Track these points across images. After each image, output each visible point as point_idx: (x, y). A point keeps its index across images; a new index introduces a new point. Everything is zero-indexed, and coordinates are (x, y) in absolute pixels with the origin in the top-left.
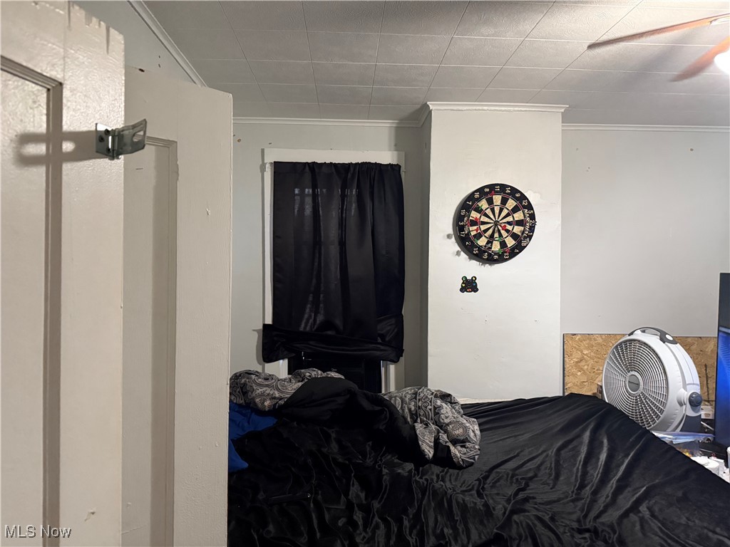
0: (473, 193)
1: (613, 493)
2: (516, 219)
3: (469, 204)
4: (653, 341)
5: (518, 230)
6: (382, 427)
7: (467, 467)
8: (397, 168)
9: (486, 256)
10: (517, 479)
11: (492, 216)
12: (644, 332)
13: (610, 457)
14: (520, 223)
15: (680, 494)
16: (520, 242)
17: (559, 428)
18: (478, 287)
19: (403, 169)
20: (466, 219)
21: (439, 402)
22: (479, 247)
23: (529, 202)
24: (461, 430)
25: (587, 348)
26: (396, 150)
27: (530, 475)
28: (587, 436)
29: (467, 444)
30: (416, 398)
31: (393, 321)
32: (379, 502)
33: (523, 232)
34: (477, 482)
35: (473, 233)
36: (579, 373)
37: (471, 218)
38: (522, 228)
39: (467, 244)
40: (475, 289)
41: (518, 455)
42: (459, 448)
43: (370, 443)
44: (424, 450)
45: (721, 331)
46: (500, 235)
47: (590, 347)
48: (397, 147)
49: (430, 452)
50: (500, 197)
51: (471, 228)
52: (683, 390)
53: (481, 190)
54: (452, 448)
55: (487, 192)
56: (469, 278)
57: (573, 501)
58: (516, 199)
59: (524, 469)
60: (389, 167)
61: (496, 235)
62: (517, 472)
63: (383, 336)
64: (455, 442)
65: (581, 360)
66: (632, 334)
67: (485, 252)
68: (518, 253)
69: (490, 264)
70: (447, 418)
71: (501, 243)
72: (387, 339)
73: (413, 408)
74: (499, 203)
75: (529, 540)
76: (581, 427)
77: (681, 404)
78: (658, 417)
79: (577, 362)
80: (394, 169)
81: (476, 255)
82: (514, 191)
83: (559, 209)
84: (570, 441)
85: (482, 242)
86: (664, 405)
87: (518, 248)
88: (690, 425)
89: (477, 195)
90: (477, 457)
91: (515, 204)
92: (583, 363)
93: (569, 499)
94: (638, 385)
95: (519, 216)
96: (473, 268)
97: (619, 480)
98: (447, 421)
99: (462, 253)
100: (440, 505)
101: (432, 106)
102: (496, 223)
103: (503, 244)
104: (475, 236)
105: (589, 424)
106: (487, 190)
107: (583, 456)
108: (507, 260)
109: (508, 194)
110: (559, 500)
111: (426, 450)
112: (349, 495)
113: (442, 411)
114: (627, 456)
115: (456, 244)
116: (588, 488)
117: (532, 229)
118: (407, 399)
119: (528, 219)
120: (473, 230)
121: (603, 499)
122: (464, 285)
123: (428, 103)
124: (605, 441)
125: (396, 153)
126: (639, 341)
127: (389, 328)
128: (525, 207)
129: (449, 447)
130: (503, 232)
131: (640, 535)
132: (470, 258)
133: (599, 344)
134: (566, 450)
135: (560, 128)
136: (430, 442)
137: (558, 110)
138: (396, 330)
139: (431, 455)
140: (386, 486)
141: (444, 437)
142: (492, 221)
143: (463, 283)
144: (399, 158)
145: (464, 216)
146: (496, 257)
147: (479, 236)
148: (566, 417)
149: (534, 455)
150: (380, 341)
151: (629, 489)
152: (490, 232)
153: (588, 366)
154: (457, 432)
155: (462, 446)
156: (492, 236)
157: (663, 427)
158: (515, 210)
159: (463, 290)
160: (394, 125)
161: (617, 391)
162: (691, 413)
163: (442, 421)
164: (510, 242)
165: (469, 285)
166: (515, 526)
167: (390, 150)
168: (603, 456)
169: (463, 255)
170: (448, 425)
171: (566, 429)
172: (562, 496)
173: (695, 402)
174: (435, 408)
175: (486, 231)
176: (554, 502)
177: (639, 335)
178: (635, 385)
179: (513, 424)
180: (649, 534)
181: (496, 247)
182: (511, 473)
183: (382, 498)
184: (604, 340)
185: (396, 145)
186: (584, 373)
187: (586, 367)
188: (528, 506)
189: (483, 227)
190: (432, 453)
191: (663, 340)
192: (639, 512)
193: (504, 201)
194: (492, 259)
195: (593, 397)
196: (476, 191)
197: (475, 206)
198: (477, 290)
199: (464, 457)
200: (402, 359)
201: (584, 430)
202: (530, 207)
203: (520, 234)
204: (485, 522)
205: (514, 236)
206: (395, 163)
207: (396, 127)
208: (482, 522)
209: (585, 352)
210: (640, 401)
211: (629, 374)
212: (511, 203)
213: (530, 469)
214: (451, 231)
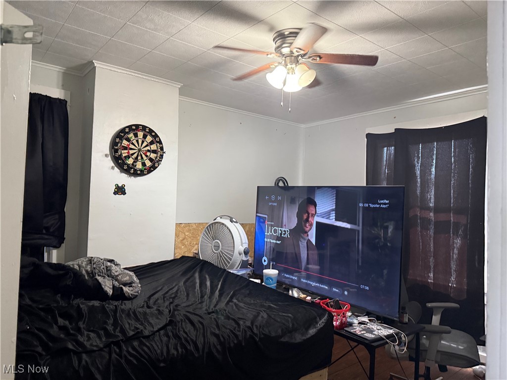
0: (125, 128)
1: (219, 296)
2: (152, 149)
3: (121, 135)
4: (227, 222)
5: (153, 156)
6: (69, 282)
7: (134, 298)
8: (65, 102)
9: (132, 171)
10: (167, 299)
11: (137, 145)
12: (221, 218)
13: (211, 283)
14: (154, 152)
15: (248, 292)
16: (154, 164)
17: (181, 273)
18: (126, 192)
19: (68, 104)
20: (119, 145)
21: (109, 264)
22: (128, 165)
23: (160, 139)
24: (128, 278)
25: (188, 232)
26: (63, 89)
27: (173, 296)
28: (197, 275)
29: (133, 285)
30: (91, 263)
31: (57, 216)
32: (84, 323)
33: (156, 158)
34: (145, 303)
35: (124, 155)
36: (183, 247)
37: (123, 145)
38: (156, 155)
39: (119, 162)
40: (124, 193)
41: (161, 289)
42: (128, 288)
43: (60, 295)
44: (106, 291)
45: (258, 216)
46: (142, 158)
47: (189, 231)
48: (64, 87)
49: (110, 292)
50: (142, 133)
51: (123, 152)
52: (241, 246)
53: (130, 127)
54: (124, 288)
55: (134, 128)
56: (120, 185)
57: (200, 303)
58: (153, 136)
59: (169, 294)
60: (58, 101)
61: (139, 158)
62: (166, 295)
63: (47, 229)
64: (125, 284)
65: (184, 239)
66: (215, 219)
67: (132, 168)
68: (153, 171)
69: (134, 177)
70: (116, 272)
71: (142, 163)
72: (51, 230)
73: (89, 270)
74: (141, 137)
75: (187, 321)
76: (192, 272)
77: (240, 254)
78: (229, 263)
79: (182, 240)
80: (62, 103)
81: (126, 170)
82: (151, 131)
83: (177, 146)
84: (189, 279)
85: (130, 161)
86: (232, 256)
87: (153, 168)
88: (244, 265)
89: (127, 130)
90: (139, 291)
91: (152, 139)
92: (185, 241)
93: (197, 303)
94: (219, 247)
95: (153, 147)
96: (123, 179)
97: (219, 291)
98: (116, 274)
99: (116, 168)
100: (128, 315)
101: (96, 64)
102: (140, 150)
103: (144, 164)
104: (125, 157)
105: (196, 269)
106: (134, 127)
107: (198, 285)
108: (146, 174)
109: (147, 132)
110: (192, 304)
111: (108, 291)
112: (58, 323)
113: (112, 268)
114: (220, 281)
115: (112, 162)
116: (206, 297)
117: (162, 156)
118: (84, 265)
119: (159, 150)
120: (125, 153)
121: (215, 300)
122: (116, 190)
123: (94, 61)
124: (207, 276)
125: (63, 91)
126: (220, 223)
127: (53, 222)
128: (157, 142)
129: (122, 288)
130: (143, 156)
131: (236, 310)
132: (121, 172)
133: (194, 229)
134: (188, 282)
135: (178, 98)
136: (110, 285)
137: (177, 86)
138: (59, 224)
139: (111, 294)
140: (86, 313)
141: (116, 284)
142: (136, 148)
143: (116, 188)
144: (65, 95)
145: (118, 143)
146: (139, 172)
147: (128, 157)
148: (184, 267)
149: (171, 287)
150: (44, 232)
151: (225, 294)
152: (135, 155)
153: (188, 242)
154: (125, 279)
155: (129, 287)
156: (137, 158)
157: (232, 268)
158: (152, 143)
159: (115, 193)
160: (62, 71)
161: (208, 254)
162: (245, 259)
163: (113, 274)
164: (148, 164)
165: (120, 190)
166: (177, 316)
167: (58, 88)
168: (208, 283)
169: (116, 170)
170: (118, 276)
171: (185, 273)
172: (193, 302)
173: (246, 253)
174: (107, 267)
175: (133, 154)
176: (191, 305)
177: (219, 220)
178: (217, 247)
179: (153, 275)
180: (240, 309)
181: (139, 166)
182: (162, 296)
183: (85, 321)
184: (197, 227)
185: (63, 85)
186: (186, 247)
187: (187, 243)
188: (179, 308)
189: (131, 152)
190: (112, 292)
191: (232, 221)
192: (233, 302)
193: (145, 137)
194: (136, 174)
195: (194, 258)
196: (127, 127)
197: (125, 136)
198: (125, 193)
199: (131, 292)
200: (63, 245)
201: (194, 273)
202: (160, 142)
203: (154, 159)
204: (160, 317)
205: (151, 160)
206: (62, 98)
207: (63, 72)
208: (158, 318)
209: (187, 234)
210: (220, 256)
211: (214, 242)
212: (149, 139)
213: (172, 293)
214: (108, 152)
